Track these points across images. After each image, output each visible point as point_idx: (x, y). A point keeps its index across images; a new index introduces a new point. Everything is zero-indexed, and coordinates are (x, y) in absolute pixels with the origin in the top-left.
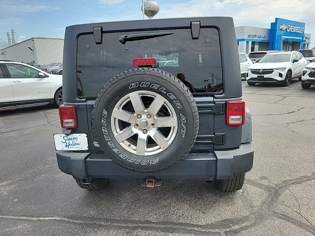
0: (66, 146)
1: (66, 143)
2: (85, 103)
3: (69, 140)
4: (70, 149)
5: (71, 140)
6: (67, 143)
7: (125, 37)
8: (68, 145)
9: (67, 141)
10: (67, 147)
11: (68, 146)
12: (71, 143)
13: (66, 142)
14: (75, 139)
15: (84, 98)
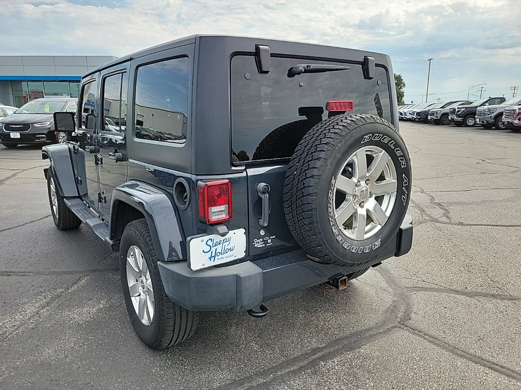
0: (210, 258)
1: (210, 252)
2: (244, 174)
3: (215, 245)
4: (217, 262)
5: (220, 244)
6: (212, 252)
7: (307, 66)
8: (213, 255)
9: (212, 248)
10: (213, 259)
11: (215, 257)
12: (219, 250)
13: (211, 250)
14: (226, 241)
15: (241, 166)
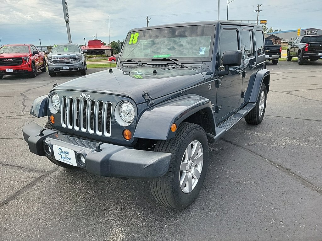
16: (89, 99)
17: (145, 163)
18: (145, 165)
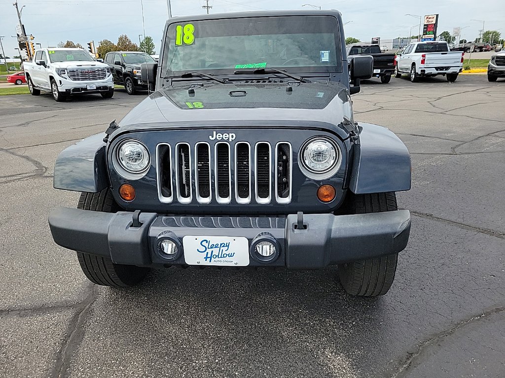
16: (234, 142)
17: (394, 231)
18: (395, 234)
